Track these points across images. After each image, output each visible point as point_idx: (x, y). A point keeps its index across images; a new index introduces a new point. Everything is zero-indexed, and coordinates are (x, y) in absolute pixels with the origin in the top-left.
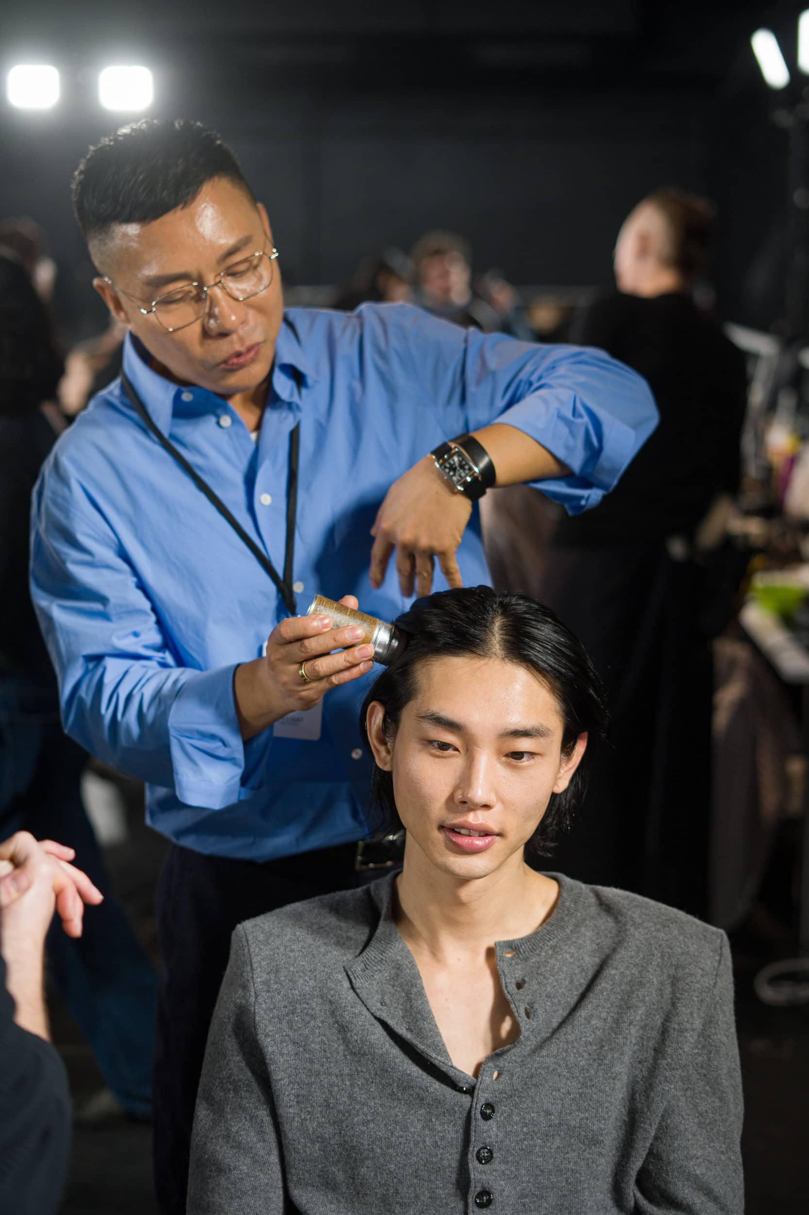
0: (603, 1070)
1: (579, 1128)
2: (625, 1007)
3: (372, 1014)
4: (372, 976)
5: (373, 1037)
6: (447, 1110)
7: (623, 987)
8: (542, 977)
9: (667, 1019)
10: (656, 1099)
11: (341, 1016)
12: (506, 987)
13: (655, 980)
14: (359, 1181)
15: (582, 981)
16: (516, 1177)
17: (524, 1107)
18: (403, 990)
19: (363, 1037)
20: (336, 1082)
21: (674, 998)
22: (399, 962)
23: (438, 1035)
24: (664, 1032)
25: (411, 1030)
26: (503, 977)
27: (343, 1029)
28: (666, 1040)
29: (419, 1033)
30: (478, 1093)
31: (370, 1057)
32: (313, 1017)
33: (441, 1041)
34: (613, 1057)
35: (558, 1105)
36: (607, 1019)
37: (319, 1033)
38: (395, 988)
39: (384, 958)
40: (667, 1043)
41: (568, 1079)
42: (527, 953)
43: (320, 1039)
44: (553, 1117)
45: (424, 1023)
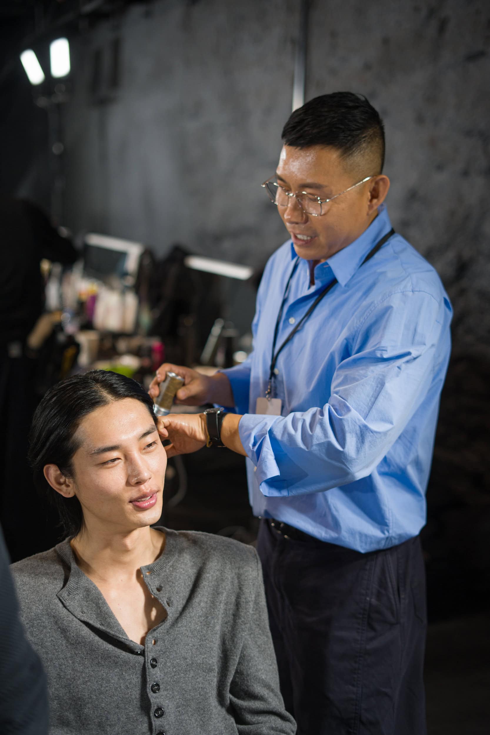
0: (210, 630)
1: (203, 664)
2: (216, 594)
3: (79, 619)
4: (74, 598)
5: (83, 632)
6: (131, 667)
7: (213, 583)
8: (171, 583)
9: (238, 597)
10: (238, 641)
11: (62, 623)
12: (152, 591)
13: (229, 577)
14: (83, 717)
15: (190, 583)
16: (173, 697)
17: (172, 657)
18: (94, 603)
19: (77, 633)
20: (64, 662)
21: (240, 585)
22: (87, 587)
23: (119, 625)
24: (238, 605)
25: (103, 624)
26: (149, 586)
27: (64, 631)
28: (239, 609)
29: (109, 625)
30: (147, 654)
31: (83, 644)
32: (45, 627)
33: (121, 628)
34: (214, 622)
35: (189, 653)
36: (207, 602)
37: (49, 635)
38: (88, 602)
39: (79, 586)
40: (240, 610)
41: (192, 638)
42: (158, 571)
43: (50, 639)
44: (188, 660)
45: (110, 619)
